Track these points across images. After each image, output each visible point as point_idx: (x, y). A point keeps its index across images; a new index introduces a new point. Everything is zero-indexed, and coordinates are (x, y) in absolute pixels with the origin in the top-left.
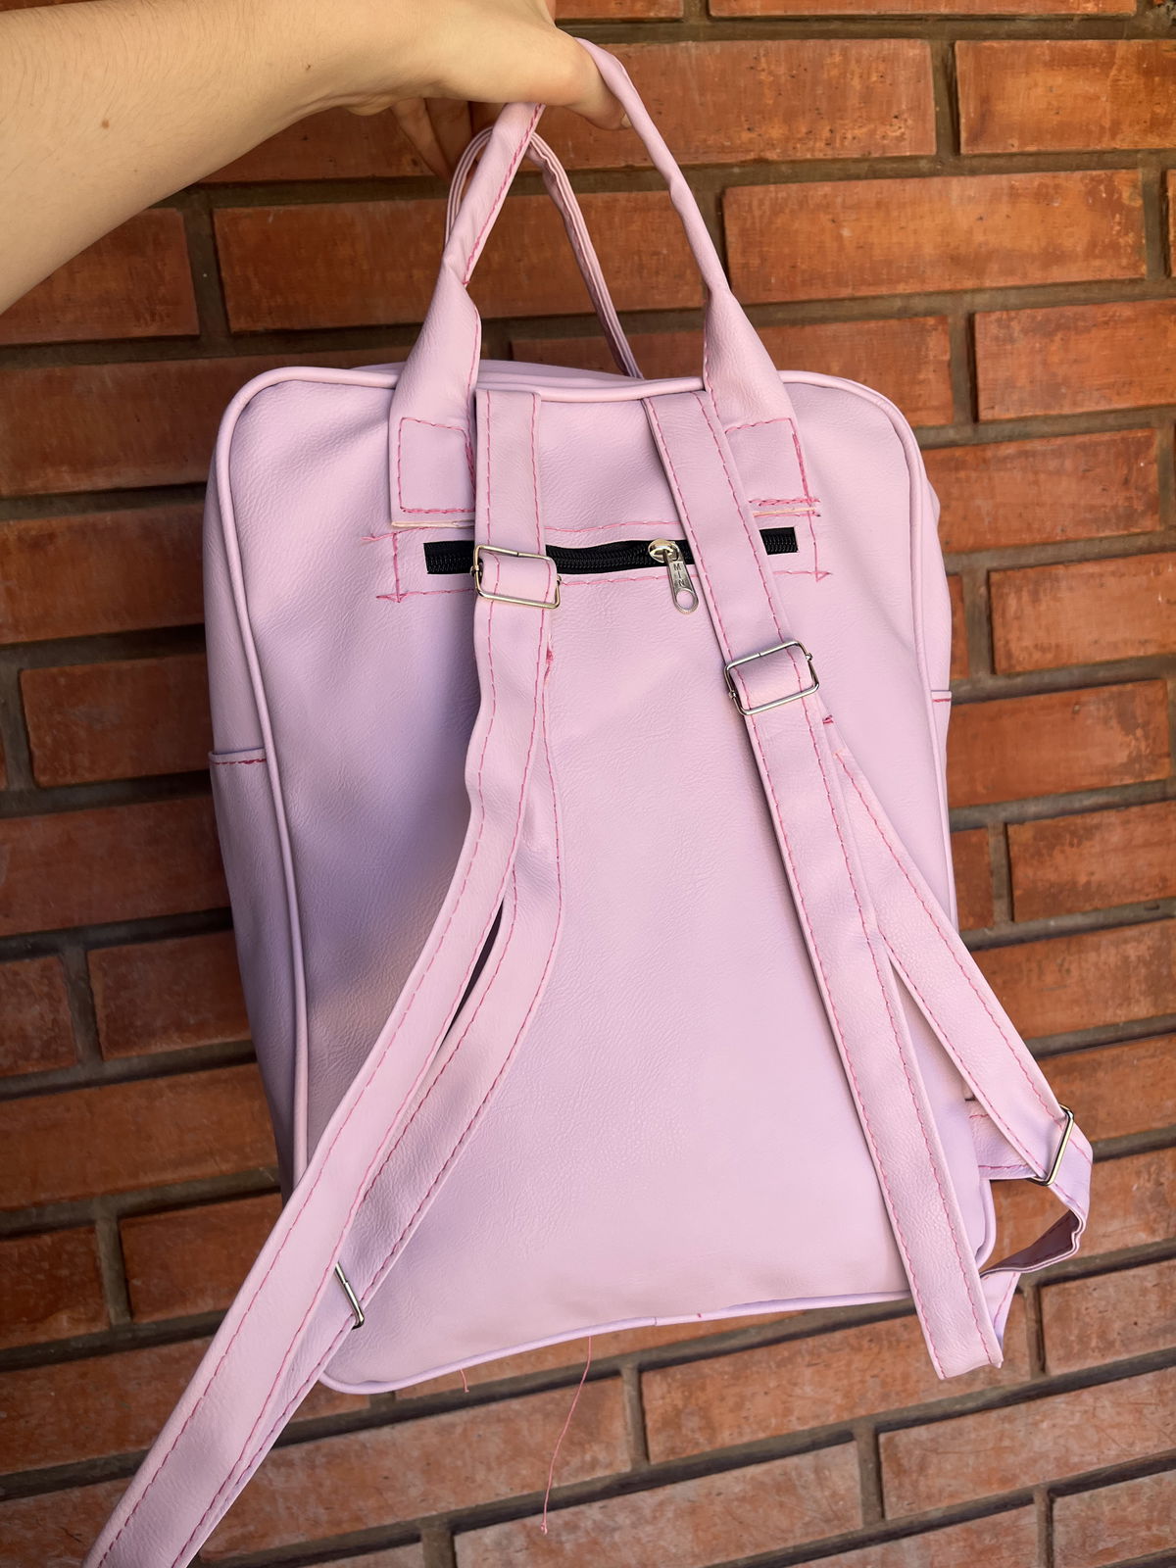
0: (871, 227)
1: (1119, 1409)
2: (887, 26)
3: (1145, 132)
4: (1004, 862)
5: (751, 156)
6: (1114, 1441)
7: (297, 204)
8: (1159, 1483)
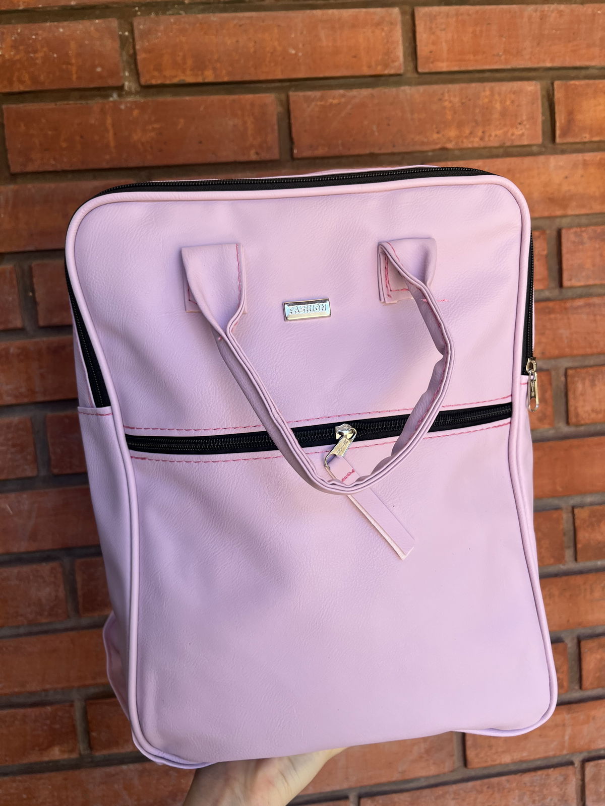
4: (572, 528)
5: (438, 146)
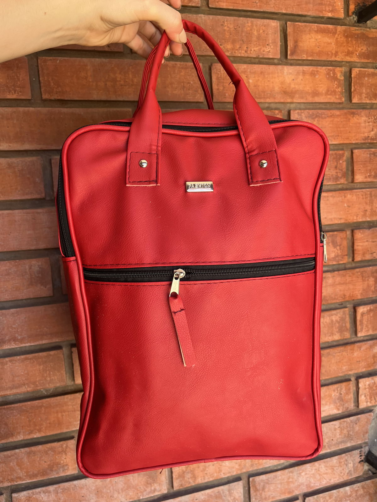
0: (259, 80)
1: (327, 468)
2: (266, 15)
3: (346, 55)
6: (325, 479)
7: (67, 57)
8: (338, 492)
